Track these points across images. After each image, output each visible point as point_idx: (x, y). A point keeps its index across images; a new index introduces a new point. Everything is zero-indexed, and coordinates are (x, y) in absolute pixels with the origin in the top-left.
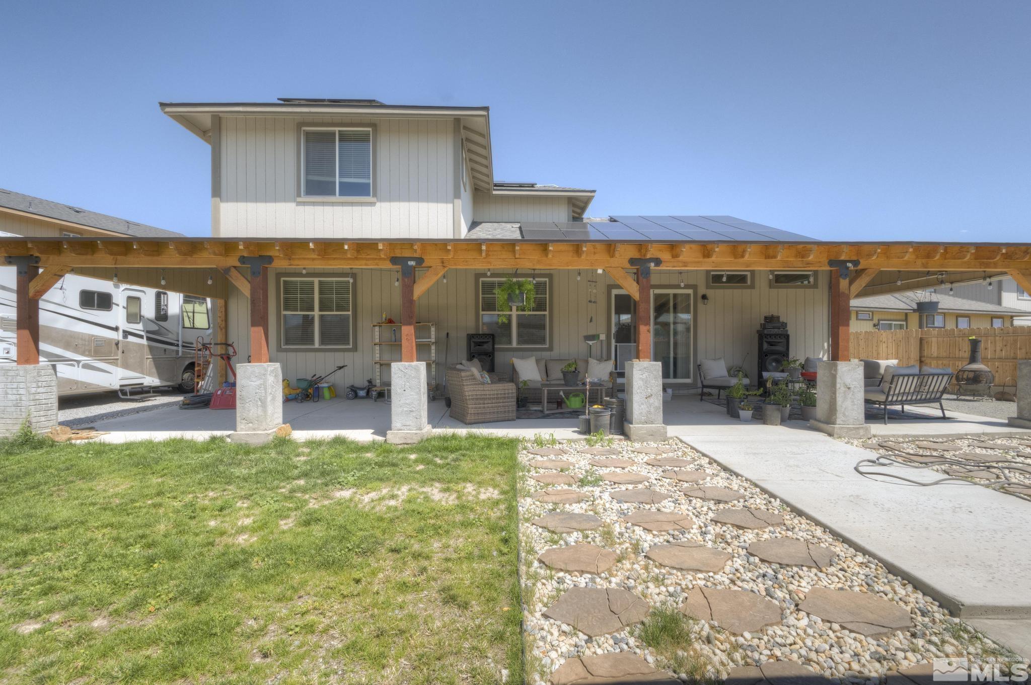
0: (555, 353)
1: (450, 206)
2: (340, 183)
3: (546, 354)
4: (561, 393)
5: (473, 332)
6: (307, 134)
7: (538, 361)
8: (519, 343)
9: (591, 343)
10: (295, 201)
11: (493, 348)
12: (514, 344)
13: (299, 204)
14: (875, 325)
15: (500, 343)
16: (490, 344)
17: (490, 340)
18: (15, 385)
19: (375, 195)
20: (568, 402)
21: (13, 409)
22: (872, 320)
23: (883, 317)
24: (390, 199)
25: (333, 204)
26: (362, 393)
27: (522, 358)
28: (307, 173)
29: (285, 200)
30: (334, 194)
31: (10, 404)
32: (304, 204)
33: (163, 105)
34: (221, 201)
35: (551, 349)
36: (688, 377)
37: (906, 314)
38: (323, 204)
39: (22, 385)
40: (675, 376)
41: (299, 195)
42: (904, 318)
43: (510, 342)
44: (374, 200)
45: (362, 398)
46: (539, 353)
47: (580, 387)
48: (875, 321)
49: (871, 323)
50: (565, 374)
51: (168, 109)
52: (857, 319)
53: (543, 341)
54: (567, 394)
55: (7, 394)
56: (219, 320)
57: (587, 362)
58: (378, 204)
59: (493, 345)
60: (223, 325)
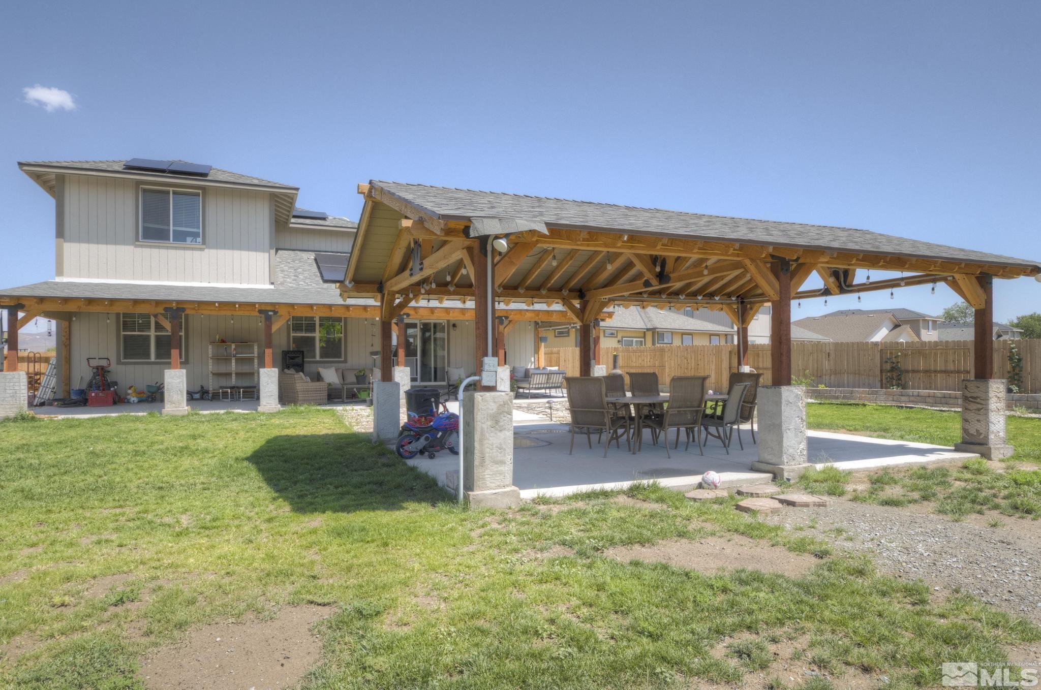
0: (349, 365)
1: (267, 255)
2: (173, 230)
3: (342, 365)
4: (355, 390)
5: (286, 349)
6: (144, 191)
7: (337, 370)
8: (321, 357)
9: (375, 357)
10: (133, 245)
11: (303, 361)
12: (318, 358)
13: (137, 246)
14: (619, 341)
15: (307, 358)
16: (301, 358)
17: (301, 355)
18: (12, 384)
19: (204, 243)
20: (359, 396)
21: (10, 399)
22: (617, 337)
23: (625, 334)
24: (217, 247)
25: (168, 248)
26: (197, 396)
27: (324, 368)
28: (144, 221)
29: (124, 243)
30: (169, 240)
31: (8, 395)
32: (142, 246)
33: (20, 164)
34: (65, 241)
35: (345, 361)
36: (444, 381)
37: (645, 332)
38: (159, 247)
39: (17, 384)
40: (435, 380)
41: (137, 240)
42: (643, 335)
43: (314, 357)
44: (204, 247)
45: (196, 399)
46: (337, 365)
47: (366, 386)
48: (619, 338)
49: (616, 340)
50: (357, 377)
51: (25, 168)
52: (604, 336)
53: (340, 357)
54: (359, 390)
55: (6, 389)
56: (64, 339)
57: (372, 370)
58: (206, 250)
59: (303, 358)
60: (68, 342)
